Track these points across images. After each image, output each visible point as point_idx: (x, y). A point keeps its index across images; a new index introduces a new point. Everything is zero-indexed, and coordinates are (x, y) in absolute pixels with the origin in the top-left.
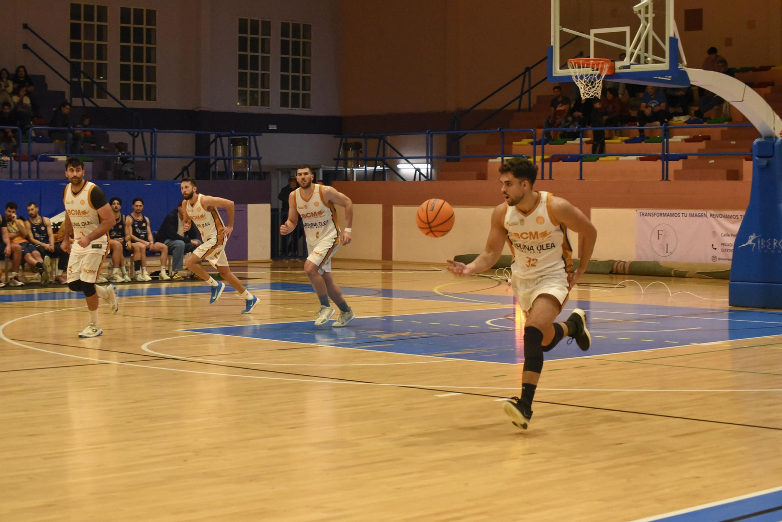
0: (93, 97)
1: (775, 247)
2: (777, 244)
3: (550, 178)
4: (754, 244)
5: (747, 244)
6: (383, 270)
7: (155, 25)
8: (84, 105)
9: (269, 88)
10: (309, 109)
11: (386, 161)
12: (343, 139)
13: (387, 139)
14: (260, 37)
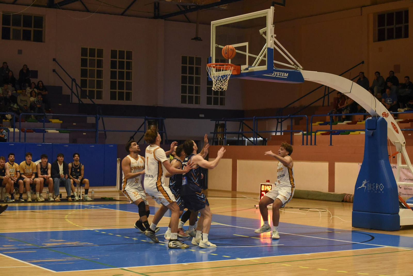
0: (94, 98)
1: (377, 189)
2: (378, 187)
3: (315, 144)
4: (366, 187)
5: (361, 187)
6: (232, 197)
8: (79, 102)
9: (200, 94)
10: (224, 106)
11: (244, 134)
12: (217, 122)
13: (244, 121)
14: (195, 66)
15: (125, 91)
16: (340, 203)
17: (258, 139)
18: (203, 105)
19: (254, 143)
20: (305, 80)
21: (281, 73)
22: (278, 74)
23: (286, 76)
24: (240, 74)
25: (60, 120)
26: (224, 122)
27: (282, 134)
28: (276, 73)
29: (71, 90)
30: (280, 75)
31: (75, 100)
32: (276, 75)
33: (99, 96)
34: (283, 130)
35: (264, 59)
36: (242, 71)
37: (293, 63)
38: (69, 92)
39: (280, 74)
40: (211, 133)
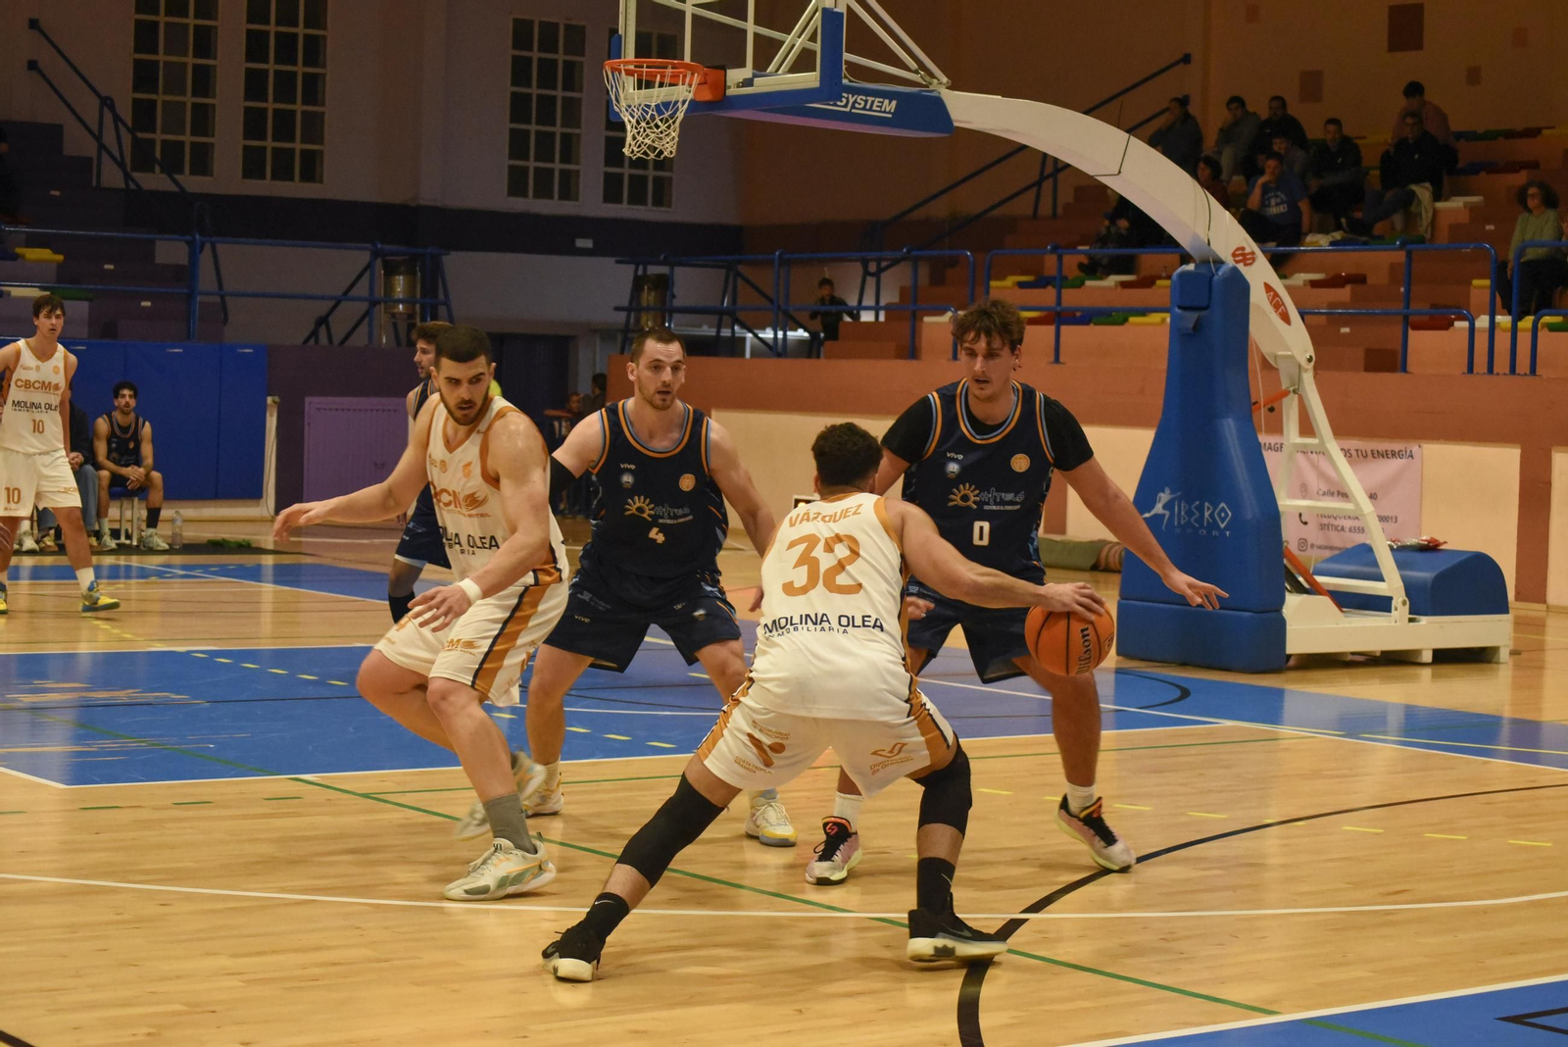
0: (181, 171)
1: (1208, 522)
2: (1212, 515)
4: (1167, 513)
5: (1153, 512)
7: (325, 29)
8: (127, 185)
9: (578, 163)
10: (667, 209)
11: (741, 315)
12: (641, 268)
13: (741, 268)
14: (561, 57)
15: (298, 146)
16: (1087, 576)
17: (789, 333)
18: (590, 202)
19: (775, 350)
20: (956, 124)
21: (870, 99)
22: (860, 104)
23: (888, 110)
24: (723, 101)
25: (56, 251)
26: (664, 270)
27: (882, 318)
28: (851, 100)
29: (98, 138)
30: (868, 107)
31: (111, 176)
32: (853, 107)
33: (202, 162)
34: (882, 303)
35: (811, 45)
36: (730, 87)
37: (913, 65)
38: (90, 149)
39: (866, 101)
40: (617, 309)
